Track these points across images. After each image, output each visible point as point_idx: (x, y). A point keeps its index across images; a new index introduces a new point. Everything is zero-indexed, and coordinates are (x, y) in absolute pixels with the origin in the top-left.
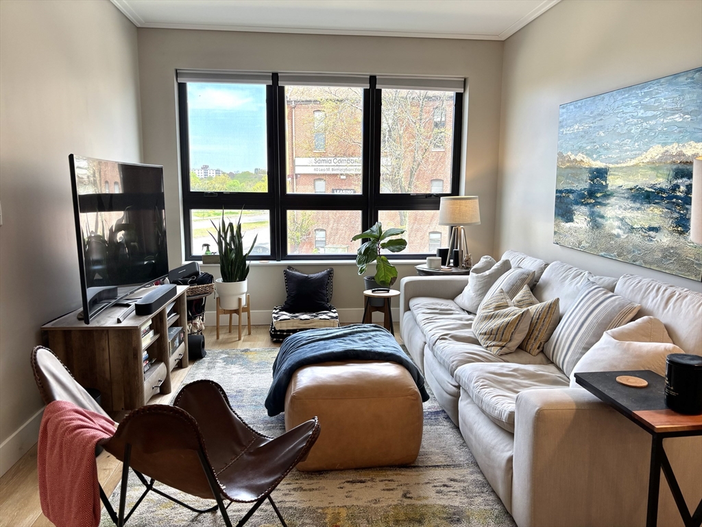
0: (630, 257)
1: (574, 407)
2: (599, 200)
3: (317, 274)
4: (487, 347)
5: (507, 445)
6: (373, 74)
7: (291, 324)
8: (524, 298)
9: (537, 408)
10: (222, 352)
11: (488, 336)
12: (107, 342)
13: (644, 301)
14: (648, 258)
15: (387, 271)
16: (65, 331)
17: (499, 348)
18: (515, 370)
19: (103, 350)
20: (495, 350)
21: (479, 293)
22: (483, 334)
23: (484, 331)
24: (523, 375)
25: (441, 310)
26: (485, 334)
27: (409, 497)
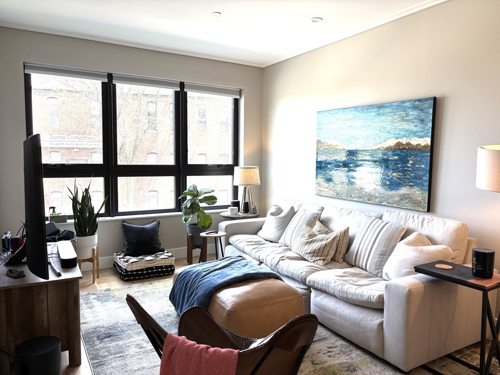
0: (377, 200)
1: (422, 285)
2: (352, 168)
3: (151, 225)
4: (314, 261)
5: (374, 316)
6: (182, 81)
7: (139, 264)
8: (322, 229)
9: (408, 289)
10: (89, 294)
11: (312, 254)
12: (46, 294)
13: (407, 224)
14: (390, 201)
15: (205, 218)
16: (5, 290)
17: (322, 261)
18: (344, 273)
19: (42, 301)
20: (321, 262)
21: (278, 228)
22: (308, 253)
23: (309, 252)
24: (350, 275)
25: (255, 242)
26: (310, 253)
27: (316, 364)
